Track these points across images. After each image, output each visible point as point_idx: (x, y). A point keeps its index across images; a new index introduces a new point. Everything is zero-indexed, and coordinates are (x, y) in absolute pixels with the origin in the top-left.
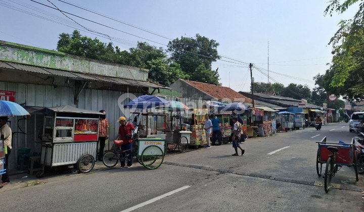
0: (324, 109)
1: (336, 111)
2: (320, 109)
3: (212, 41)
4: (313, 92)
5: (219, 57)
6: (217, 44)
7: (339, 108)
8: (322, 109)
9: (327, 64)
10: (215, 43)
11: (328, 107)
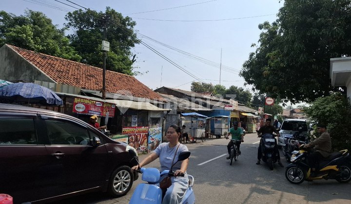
0: (259, 114)
1: (273, 117)
2: (254, 114)
3: (128, 19)
4: (254, 96)
5: (138, 42)
6: (134, 24)
7: (277, 114)
8: (256, 113)
9: (253, 45)
10: (131, 21)
11: (265, 111)
